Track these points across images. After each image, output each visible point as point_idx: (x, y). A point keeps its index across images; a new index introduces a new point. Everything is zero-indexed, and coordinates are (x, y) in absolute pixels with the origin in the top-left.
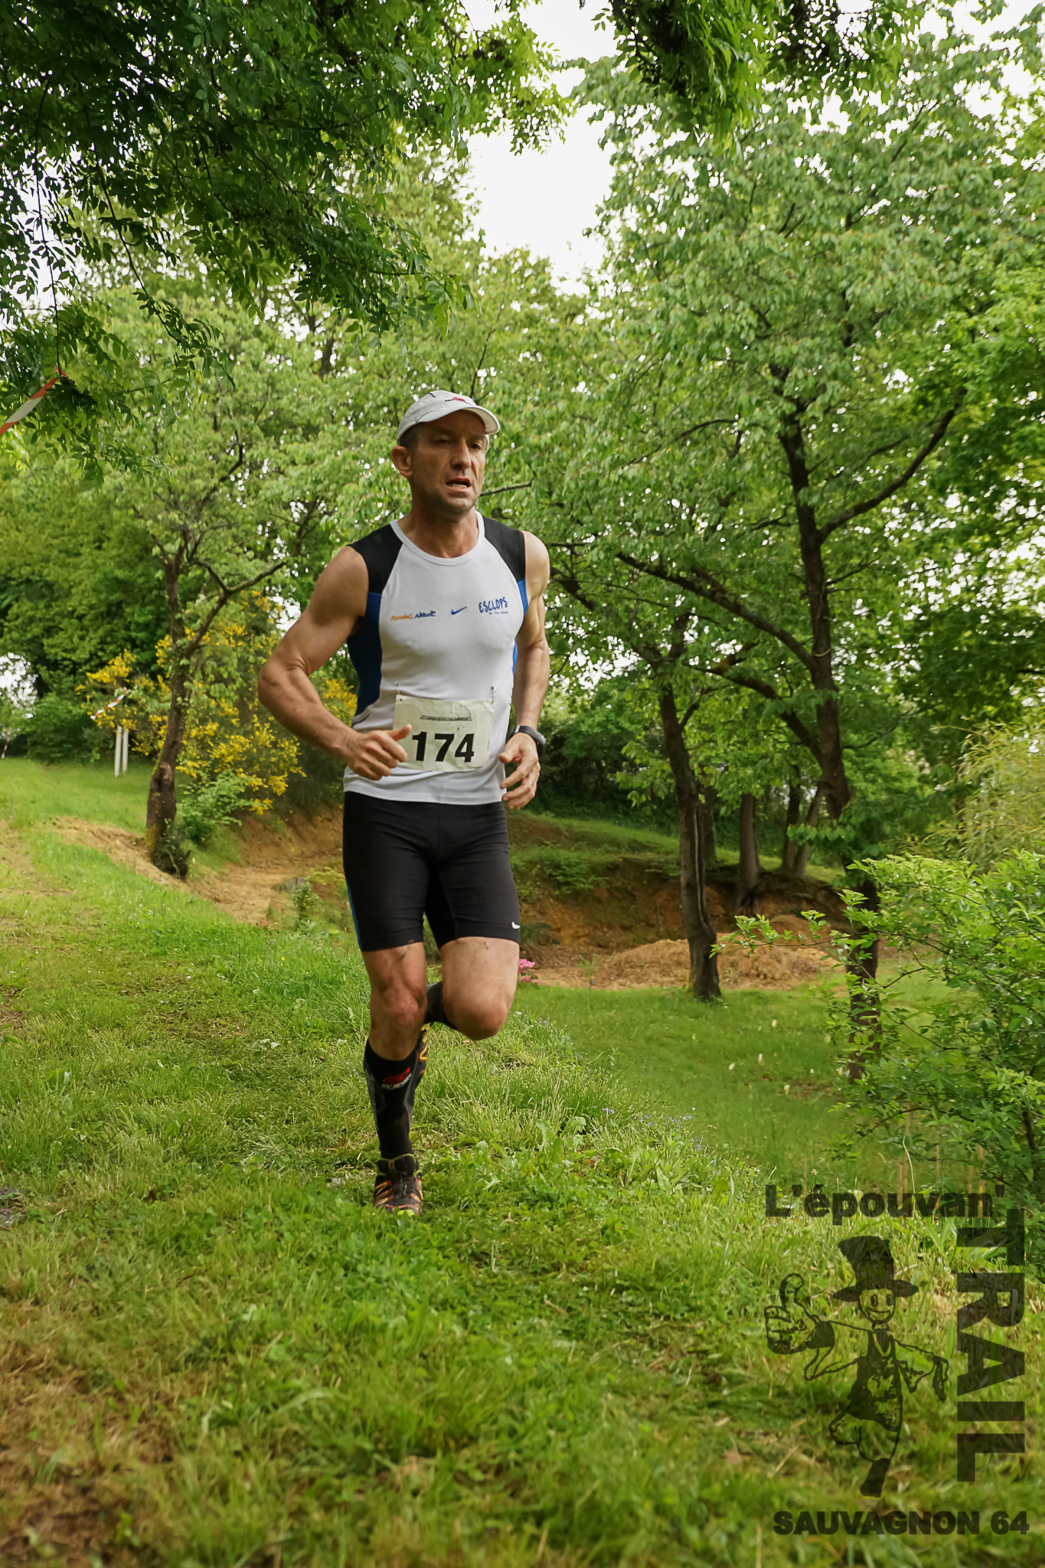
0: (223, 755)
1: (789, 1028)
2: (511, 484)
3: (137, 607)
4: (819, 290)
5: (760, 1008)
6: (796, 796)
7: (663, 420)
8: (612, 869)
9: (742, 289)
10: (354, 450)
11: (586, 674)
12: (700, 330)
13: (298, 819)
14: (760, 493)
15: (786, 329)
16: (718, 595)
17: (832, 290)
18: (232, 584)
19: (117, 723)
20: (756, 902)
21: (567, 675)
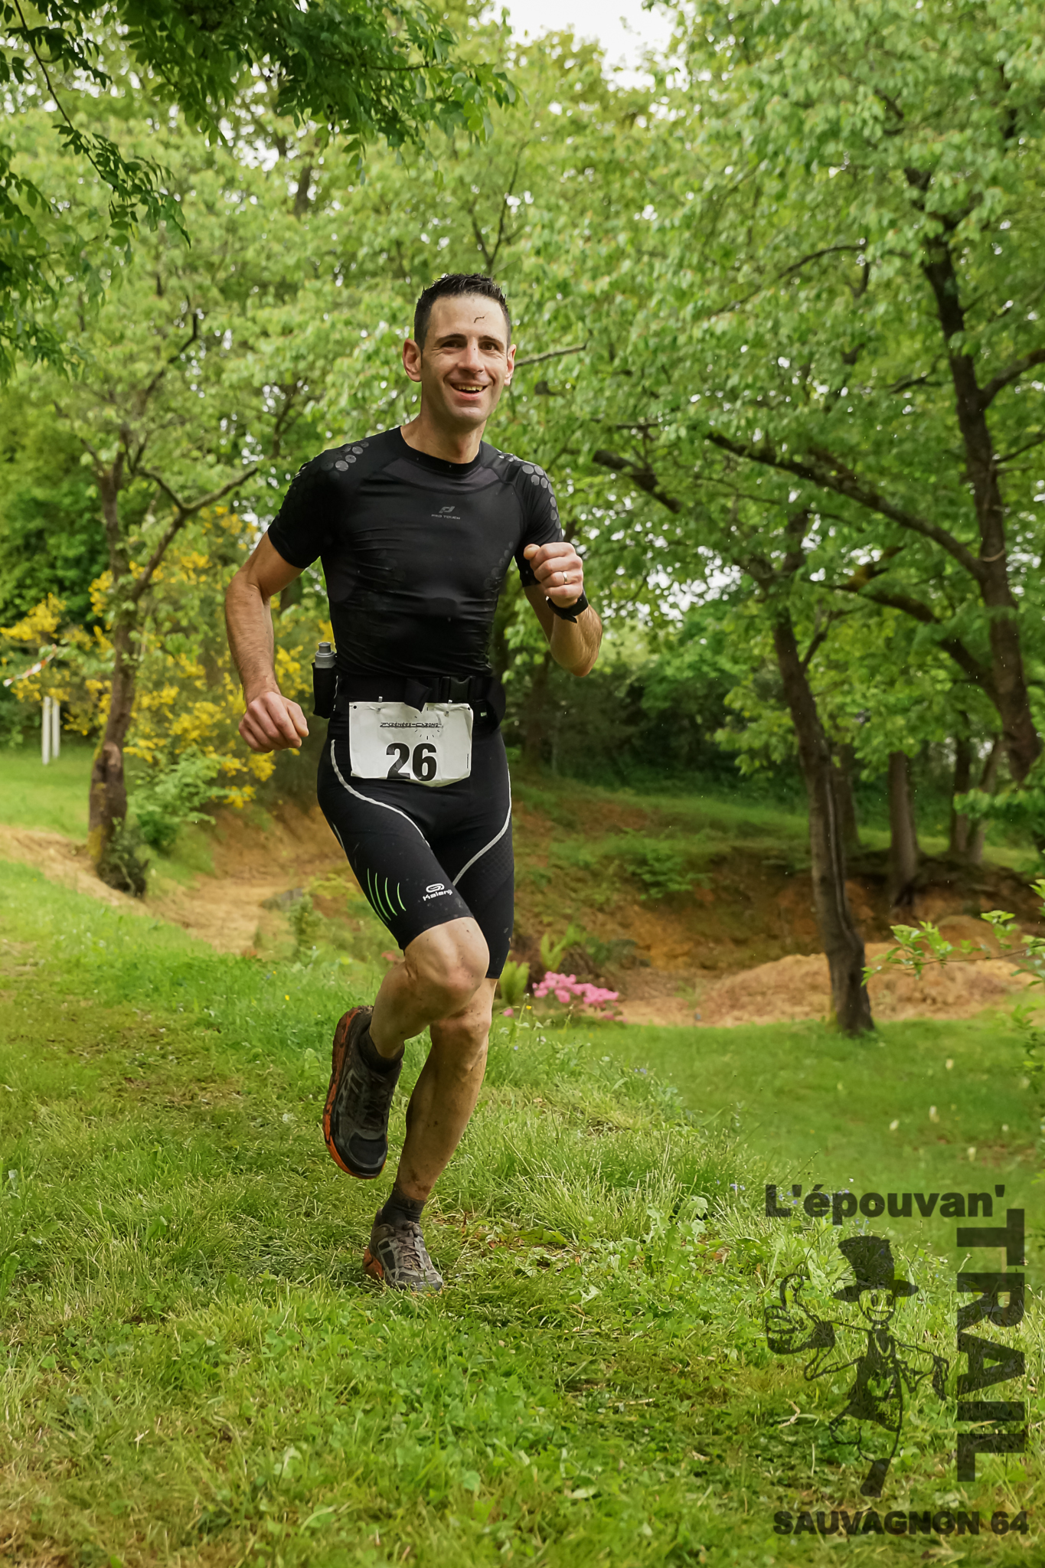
0: (185, 731)
1: (971, 1070)
2: (559, 348)
3: (64, 537)
4: (967, 64)
5: (929, 1044)
6: (965, 753)
7: (761, 252)
8: (717, 862)
9: (862, 70)
10: (346, 313)
11: (671, 599)
12: (807, 128)
13: (291, 811)
14: (898, 343)
15: (925, 119)
16: (847, 484)
17: (986, 62)
18: (188, 500)
19: (43, 693)
20: (917, 900)
21: (645, 601)
